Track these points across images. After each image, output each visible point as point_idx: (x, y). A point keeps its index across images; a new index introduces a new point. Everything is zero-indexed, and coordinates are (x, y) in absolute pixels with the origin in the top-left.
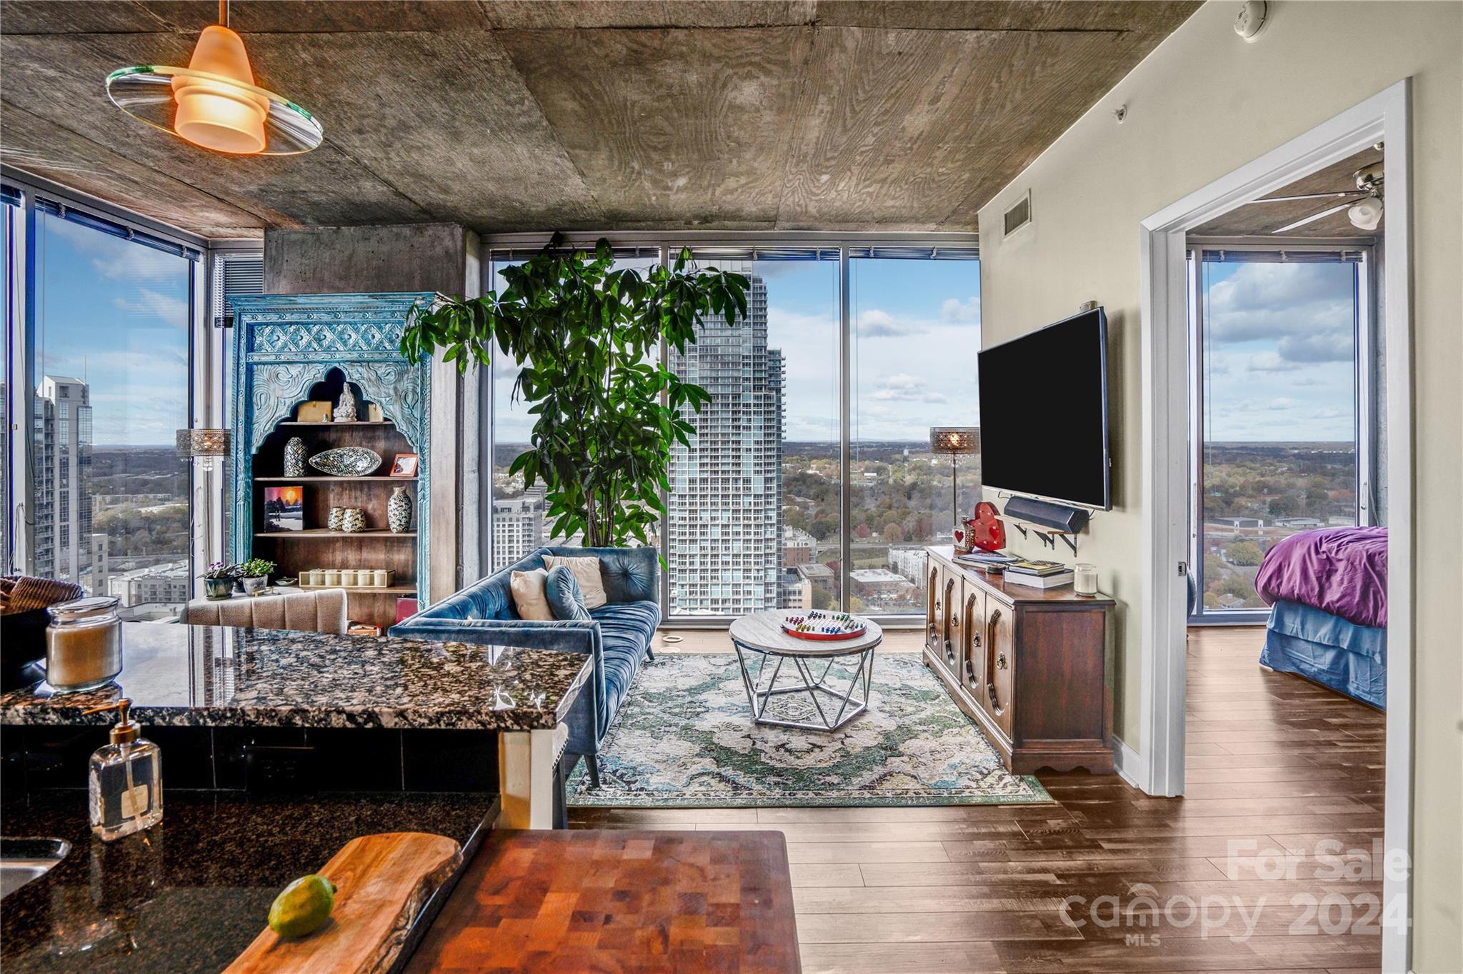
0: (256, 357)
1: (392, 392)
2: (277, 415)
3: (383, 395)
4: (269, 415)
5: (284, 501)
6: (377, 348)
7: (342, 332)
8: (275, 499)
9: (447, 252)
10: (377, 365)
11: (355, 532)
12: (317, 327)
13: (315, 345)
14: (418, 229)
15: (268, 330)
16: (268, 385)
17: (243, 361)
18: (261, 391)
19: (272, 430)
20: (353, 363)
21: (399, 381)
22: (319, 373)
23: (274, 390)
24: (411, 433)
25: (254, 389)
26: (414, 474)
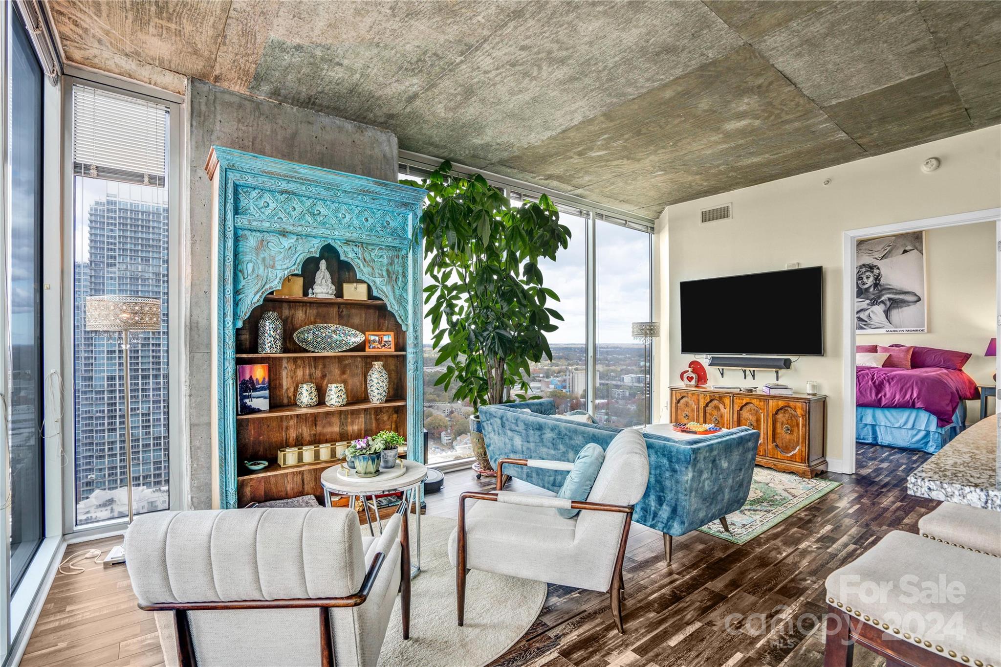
0: (242, 221)
1: (385, 274)
2: (267, 287)
3: (377, 275)
4: (258, 287)
5: (254, 379)
6: (371, 230)
8: (247, 378)
9: (385, 156)
10: (370, 247)
11: (344, 406)
12: (311, 200)
13: (309, 219)
14: (359, 128)
15: (254, 194)
16: (257, 255)
17: (230, 223)
18: (248, 258)
19: (261, 302)
20: (348, 242)
21: (391, 264)
22: (314, 248)
23: (264, 260)
24: (402, 312)
25: (240, 256)
26: (393, 349)
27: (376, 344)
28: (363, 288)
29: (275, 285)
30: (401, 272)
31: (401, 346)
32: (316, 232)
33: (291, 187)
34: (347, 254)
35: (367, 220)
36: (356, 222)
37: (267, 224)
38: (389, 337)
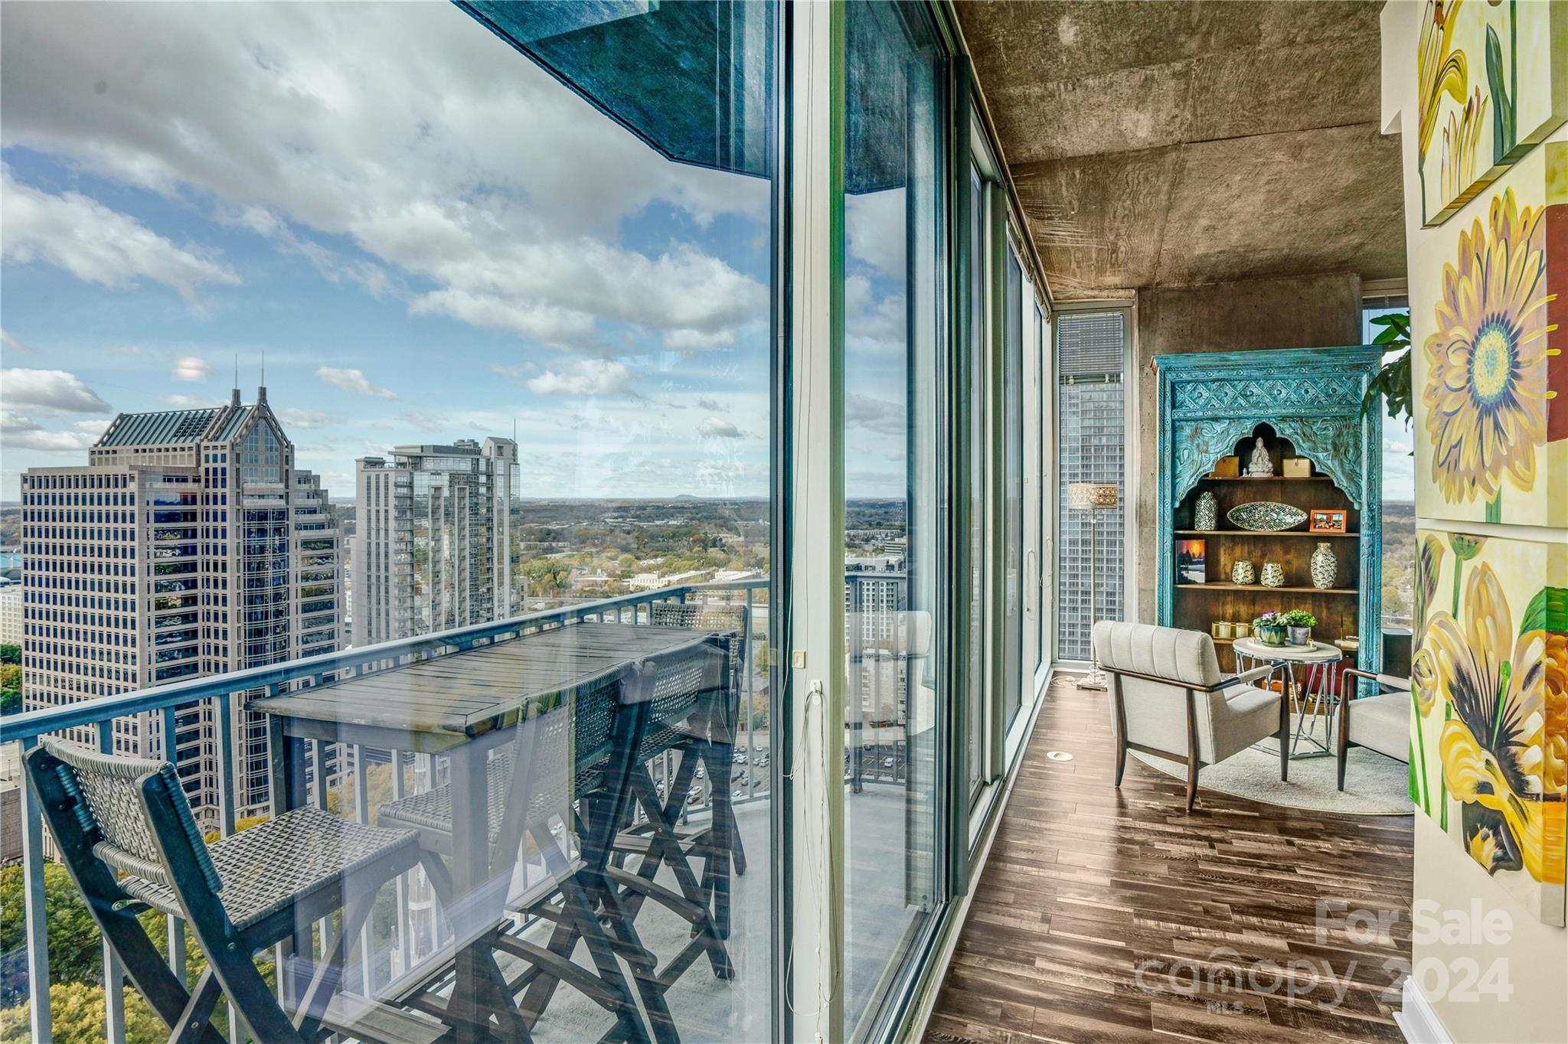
0: (1179, 414)
1: (1330, 447)
2: (1202, 470)
3: (1320, 449)
4: (1193, 471)
5: (1192, 553)
6: (1312, 402)
7: (1272, 388)
8: (1185, 552)
9: (1342, 303)
10: (1311, 421)
11: (1280, 586)
12: (1243, 383)
13: (1242, 402)
14: (1306, 281)
15: (1189, 387)
16: (1192, 442)
17: (1168, 418)
18: (1184, 446)
19: (1196, 485)
20: (1284, 419)
21: (1339, 436)
22: (1247, 429)
23: (1198, 445)
24: (1353, 489)
25: (1178, 445)
26: (1343, 530)
27: (1323, 524)
28: (1305, 465)
29: (1209, 468)
30: (1351, 443)
31: (1353, 525)
32: (1249, 414)
33: (1222, 374)
34: (1283, 430)
35: (1307, 392)
36: (1294, 397)
37: (1201, 414)
38: (1340, 517)
